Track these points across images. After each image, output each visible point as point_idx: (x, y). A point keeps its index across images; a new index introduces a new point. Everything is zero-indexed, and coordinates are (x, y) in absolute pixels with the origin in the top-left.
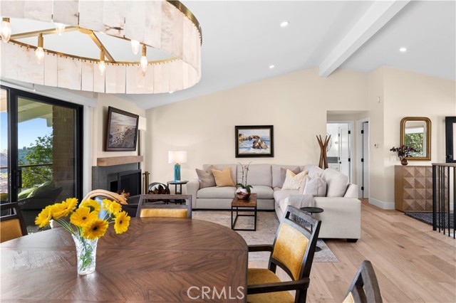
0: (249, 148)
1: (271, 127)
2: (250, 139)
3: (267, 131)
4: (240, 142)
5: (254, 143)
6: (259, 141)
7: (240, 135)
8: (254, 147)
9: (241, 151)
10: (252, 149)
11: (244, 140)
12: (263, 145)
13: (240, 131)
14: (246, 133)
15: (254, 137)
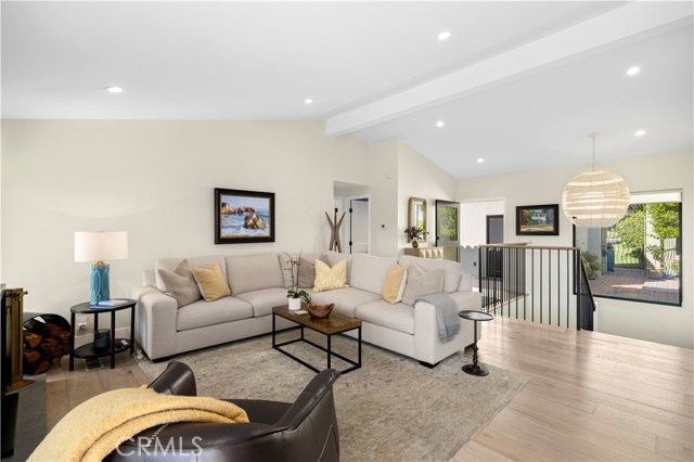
0: (238, 228)
1: (271, 196)
2: (240, 212)
3: (266, 201)
4: (222, 217)
5: (246, 219)
6: (254, 216)
7: (224, 205)
8: (246, 226)
9: (225, 233)
10: (243, 229)
11: (230, 213)
12: (259, 223)
13: (224, 199)
14: (232, 203)
15: (247, 210)
